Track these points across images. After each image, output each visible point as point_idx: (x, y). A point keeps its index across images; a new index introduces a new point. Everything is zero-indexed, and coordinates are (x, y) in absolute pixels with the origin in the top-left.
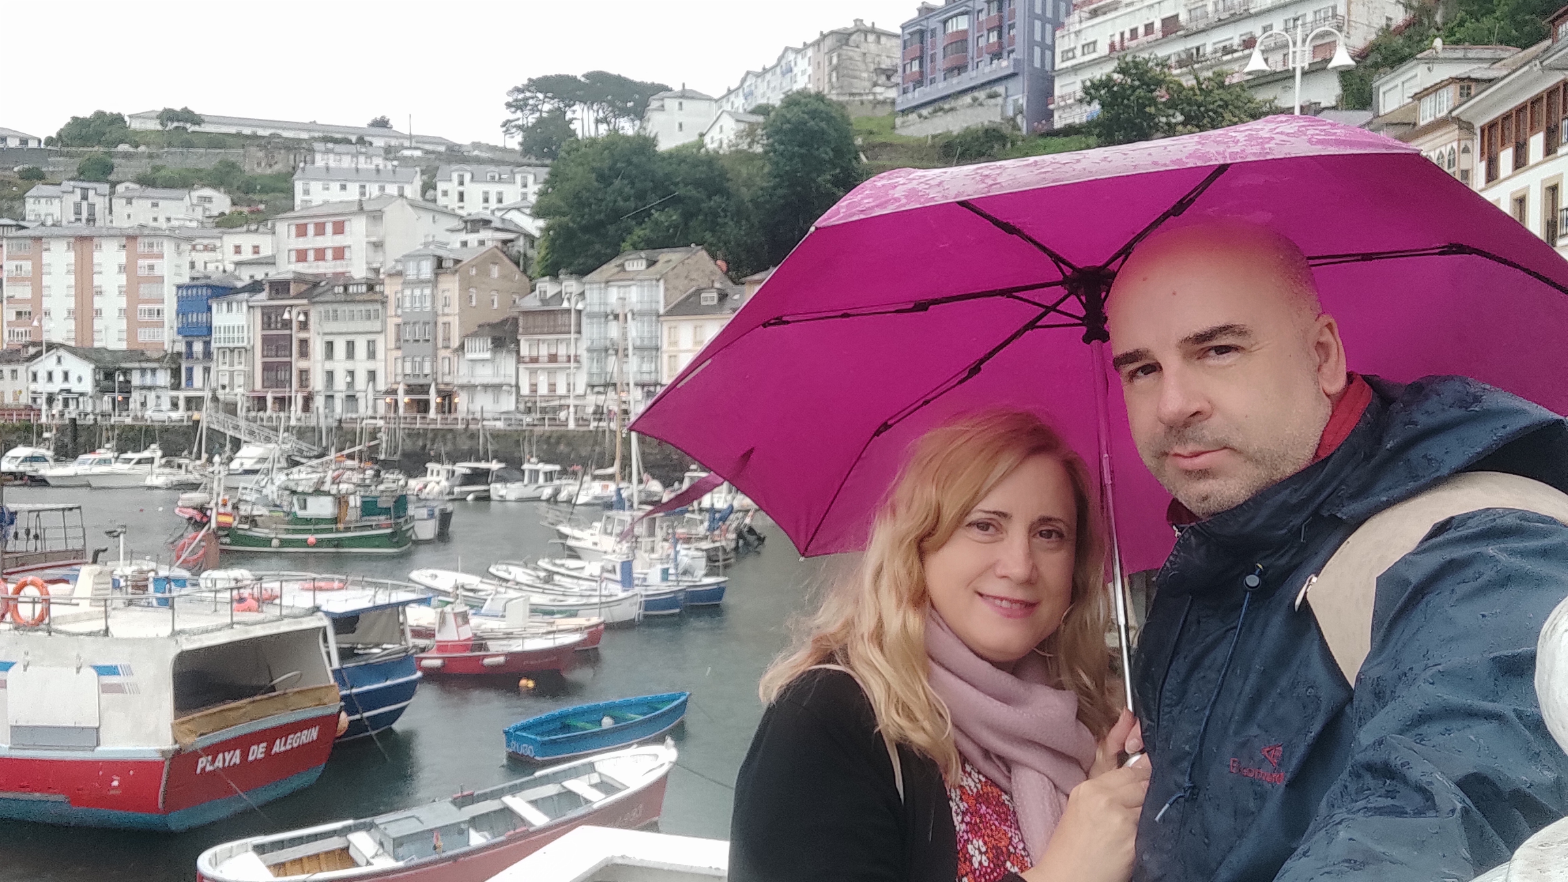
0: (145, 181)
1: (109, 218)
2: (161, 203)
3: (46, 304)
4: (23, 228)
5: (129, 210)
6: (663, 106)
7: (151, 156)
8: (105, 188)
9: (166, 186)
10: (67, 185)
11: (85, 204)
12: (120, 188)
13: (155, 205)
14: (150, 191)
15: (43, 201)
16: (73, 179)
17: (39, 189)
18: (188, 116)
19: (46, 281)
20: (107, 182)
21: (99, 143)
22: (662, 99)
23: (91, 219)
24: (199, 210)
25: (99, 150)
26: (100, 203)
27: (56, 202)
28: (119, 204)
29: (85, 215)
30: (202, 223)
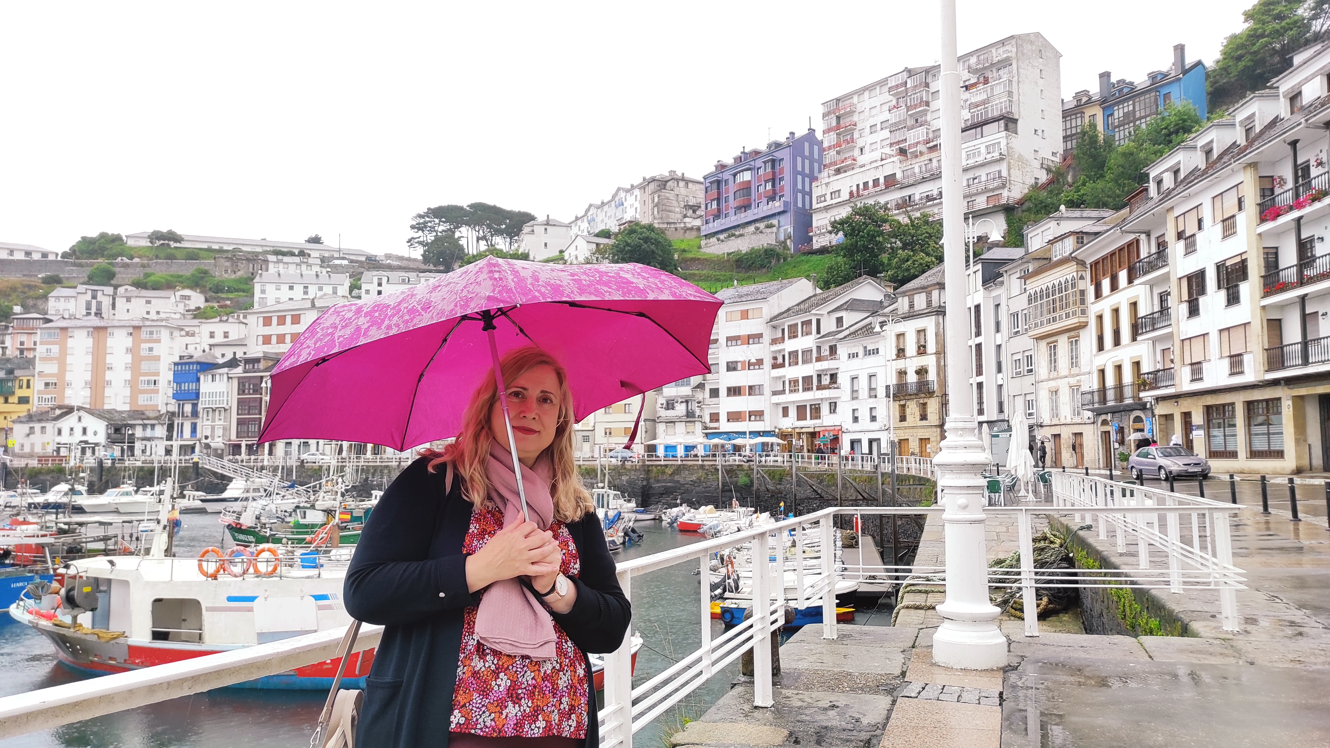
0: (139, 285)
1: (113, 312)
2: (153, 301)
3: (69, 377)
4: (51, 321)
5: (128, 306)
6: (533, 231)
7: (143, 266)
8: (109, 290)
9: (154, 289)
10: (82, 288)
11: (94, 302)
12: (121, 290)
13: (148, 302)
14: (144, 293)
15: (62, 300)
16: (82, 284)
17: (59, 291)
18: (172, 236)
19: (69, 360)
20: (111, 285)
21: (103, 256)
22: (533, 226)
23: (98, 314)
24: (181, 306)
25: (101, 262)
26: (106, 302)
27: (72, 301)
28: (120, 302)
29: (94, 310)
30: (184, 315)
